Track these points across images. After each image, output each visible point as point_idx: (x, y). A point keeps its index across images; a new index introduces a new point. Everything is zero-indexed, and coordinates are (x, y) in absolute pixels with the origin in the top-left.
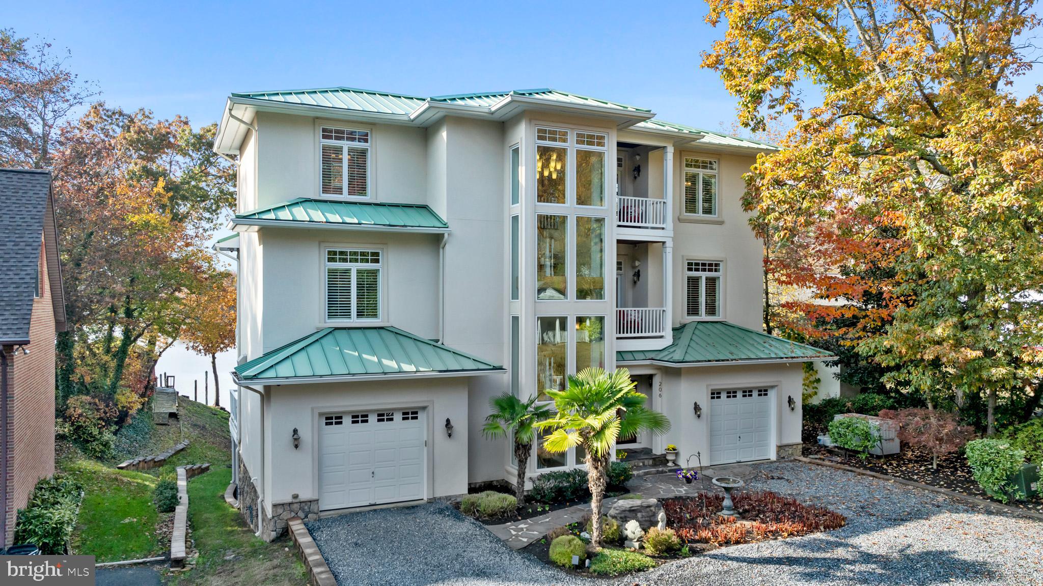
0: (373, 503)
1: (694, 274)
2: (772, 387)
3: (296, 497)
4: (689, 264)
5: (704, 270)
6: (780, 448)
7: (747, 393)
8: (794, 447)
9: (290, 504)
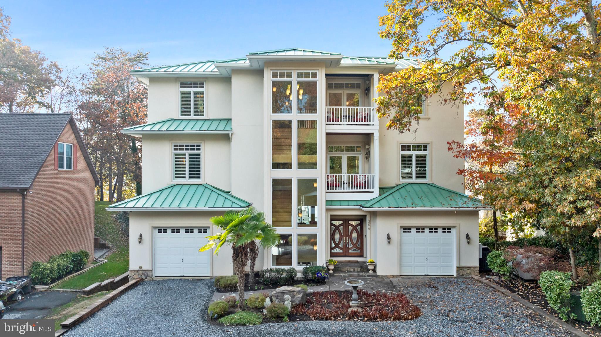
0: (182, 275)
1: (406, 152)
2: (454, 227)
3: (141, 268)
4: (402, 146)
5: (415, 150)
6: (459, 268)
7: (433, 230)
8: (472, 269)
9: (138, 271)
